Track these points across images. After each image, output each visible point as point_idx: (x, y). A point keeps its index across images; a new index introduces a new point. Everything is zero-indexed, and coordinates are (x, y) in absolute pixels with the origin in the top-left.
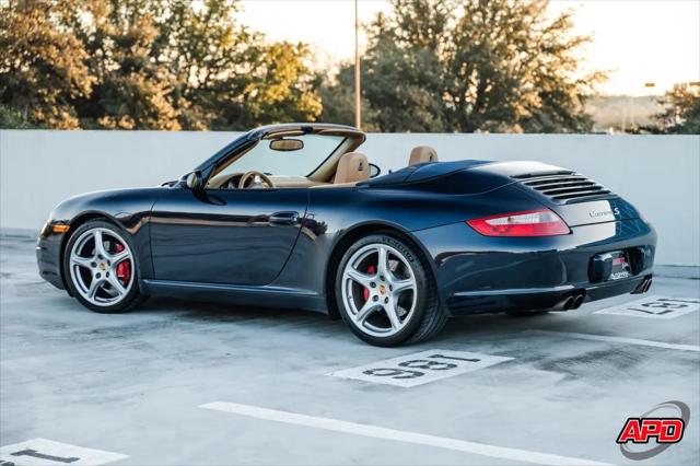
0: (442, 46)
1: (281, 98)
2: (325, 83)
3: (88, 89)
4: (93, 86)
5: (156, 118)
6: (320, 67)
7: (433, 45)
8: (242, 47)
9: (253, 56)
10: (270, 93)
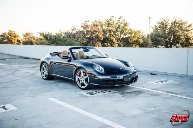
0: (167, 31)
1: (136, 40)
2: (144, 37)
3: (103, 39)
4: (104, 38)
5: (114, 43)
6: (143, 35)
7: (165, 31)
8: (130, 31)
9: (131, 33)
10: (134, 39)
